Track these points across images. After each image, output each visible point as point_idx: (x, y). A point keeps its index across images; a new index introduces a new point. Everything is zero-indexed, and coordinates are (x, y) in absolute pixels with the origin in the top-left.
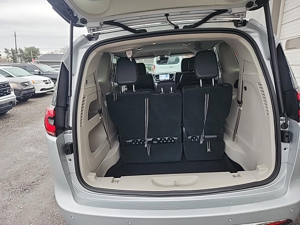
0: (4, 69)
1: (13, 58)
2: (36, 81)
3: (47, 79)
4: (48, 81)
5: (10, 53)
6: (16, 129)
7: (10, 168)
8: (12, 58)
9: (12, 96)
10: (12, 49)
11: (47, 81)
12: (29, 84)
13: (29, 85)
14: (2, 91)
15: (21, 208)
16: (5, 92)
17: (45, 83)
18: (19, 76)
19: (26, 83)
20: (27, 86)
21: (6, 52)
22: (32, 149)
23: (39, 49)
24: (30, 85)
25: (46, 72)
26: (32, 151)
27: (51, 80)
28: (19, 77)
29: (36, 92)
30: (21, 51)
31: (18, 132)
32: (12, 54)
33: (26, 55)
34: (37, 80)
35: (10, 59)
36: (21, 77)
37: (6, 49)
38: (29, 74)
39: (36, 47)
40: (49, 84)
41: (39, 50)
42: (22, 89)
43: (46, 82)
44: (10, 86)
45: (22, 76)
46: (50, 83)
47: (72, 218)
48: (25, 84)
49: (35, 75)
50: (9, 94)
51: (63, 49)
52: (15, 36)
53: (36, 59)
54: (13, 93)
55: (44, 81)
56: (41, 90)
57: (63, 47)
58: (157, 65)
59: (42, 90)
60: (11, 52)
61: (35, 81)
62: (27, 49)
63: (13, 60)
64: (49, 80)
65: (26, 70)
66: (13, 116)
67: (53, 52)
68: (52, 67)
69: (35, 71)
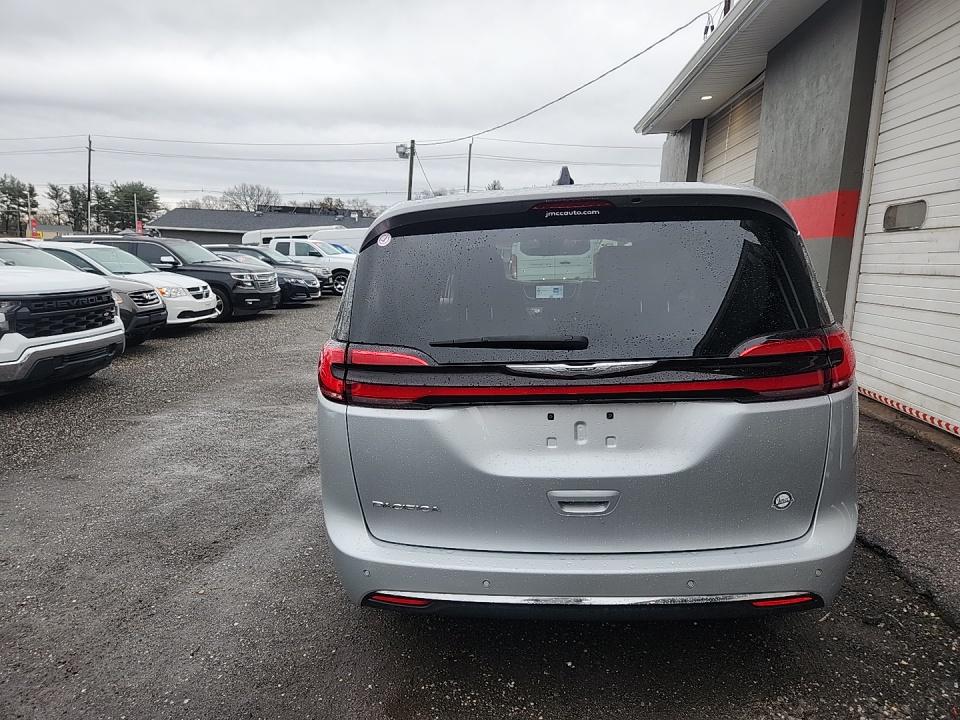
0: (77, 250)
1: (71, 214)
2: (168, 288)
3: (200, 283)
4: (201, 290)
5: (66, 201)
6: (133, 419)
7: (145, 509)
8: (69, 217)
9: (116, 329)
10: (72, 189)
11: (198, 289)
12: (154, 297)
13: (152, 300)
14: (74, 316)
15: (202, 592)
16: (101, 315)
17: (195, 296)
18: (121, 273)
19: (145, 295)
20: (148, 300)
21: (52, 198)
22: (192, 470)
23: (154, 192)
24: (156, 301)
25: (194, 264)
26: (194, 473)
27: (209, 288)
28: (121, 276)
29: (169, 321)
30: (101, 195)
31: (140, 427)
32: (70, 203)
33: (116, 208)
34: (171, 286)
35: (65, 217)
36: (126, 276)
37: (54, 188)
38: (145, 267)
39: (148, 184)
40: (204, 300)
41: (155, 195)
42: (134, 310)
43: (195, 293)
44: (113, 301)
45: (129, 273)
46: (207, 295)
47: (367, 573)
48: (141, 297)
49: (164, 273)
50: (111, 322)
51: (231, 194)
52: (90, 150)
53: (145, 220)
54: (117, 318)
55: (189, 289)
56: (180, 316)
57: (232, 188)
58: (522, 257)
59: (183, 315)
60: (68, 197)
61: (164, 290)
62: (119, 191)
63: (73, 221)
64: (205, 288)
65: (136, 255)
66: (112, 384)
67: (201, 201)
68: (211, 249)
69: (163, 259)
